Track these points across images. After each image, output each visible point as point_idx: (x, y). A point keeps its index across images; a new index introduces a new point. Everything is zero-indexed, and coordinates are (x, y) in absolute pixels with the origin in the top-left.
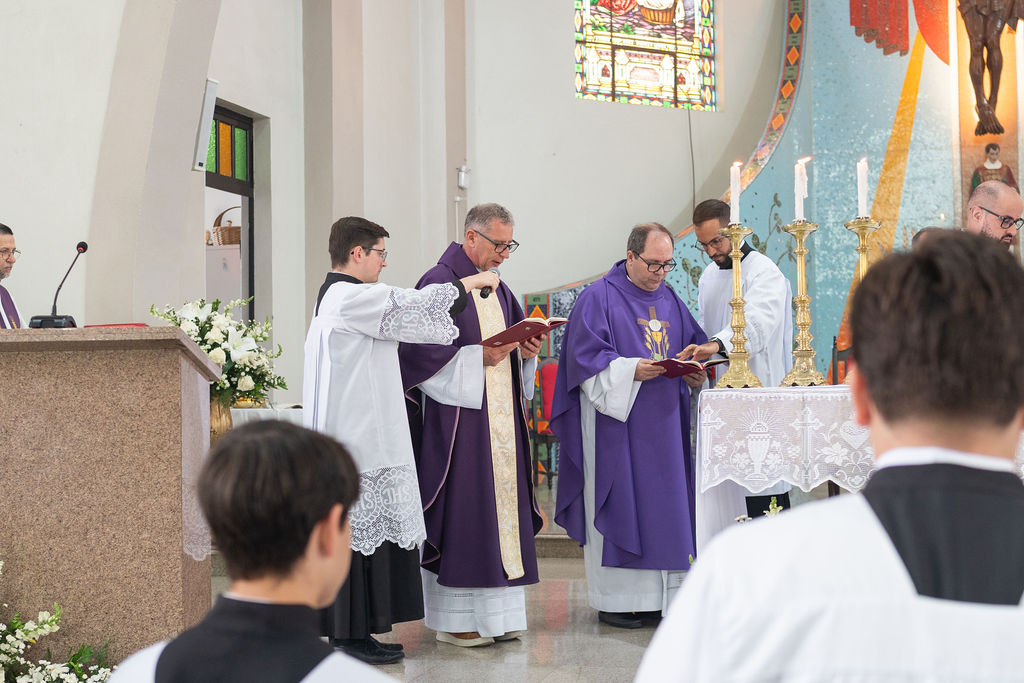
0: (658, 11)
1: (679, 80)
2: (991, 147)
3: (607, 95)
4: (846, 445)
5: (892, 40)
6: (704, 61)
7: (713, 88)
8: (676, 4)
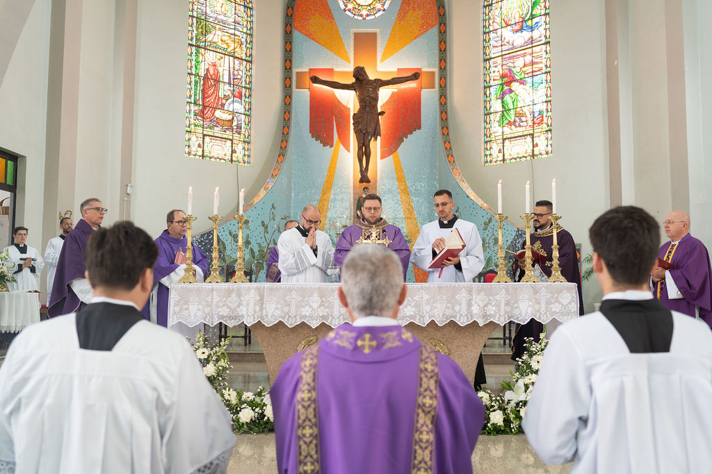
0: (225, 121)
1: (233, 152)
2: (366, 188)
3: (200, 156)
4: (228, 307)
5: (327, 141)
6: (245, 144)
7: (249, 156)
8: (233, 118)
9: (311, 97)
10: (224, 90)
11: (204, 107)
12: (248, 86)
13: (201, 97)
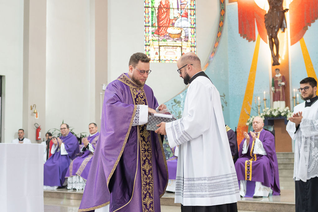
0: (175, 34)
3: (157, 60)
5: (250, 37)
6: (192, 48)
8: (182, 32)
9: (239, 7)
10: (174, 13)
11: (159, 27)
12: (192, 8)
13: (156, 21)
